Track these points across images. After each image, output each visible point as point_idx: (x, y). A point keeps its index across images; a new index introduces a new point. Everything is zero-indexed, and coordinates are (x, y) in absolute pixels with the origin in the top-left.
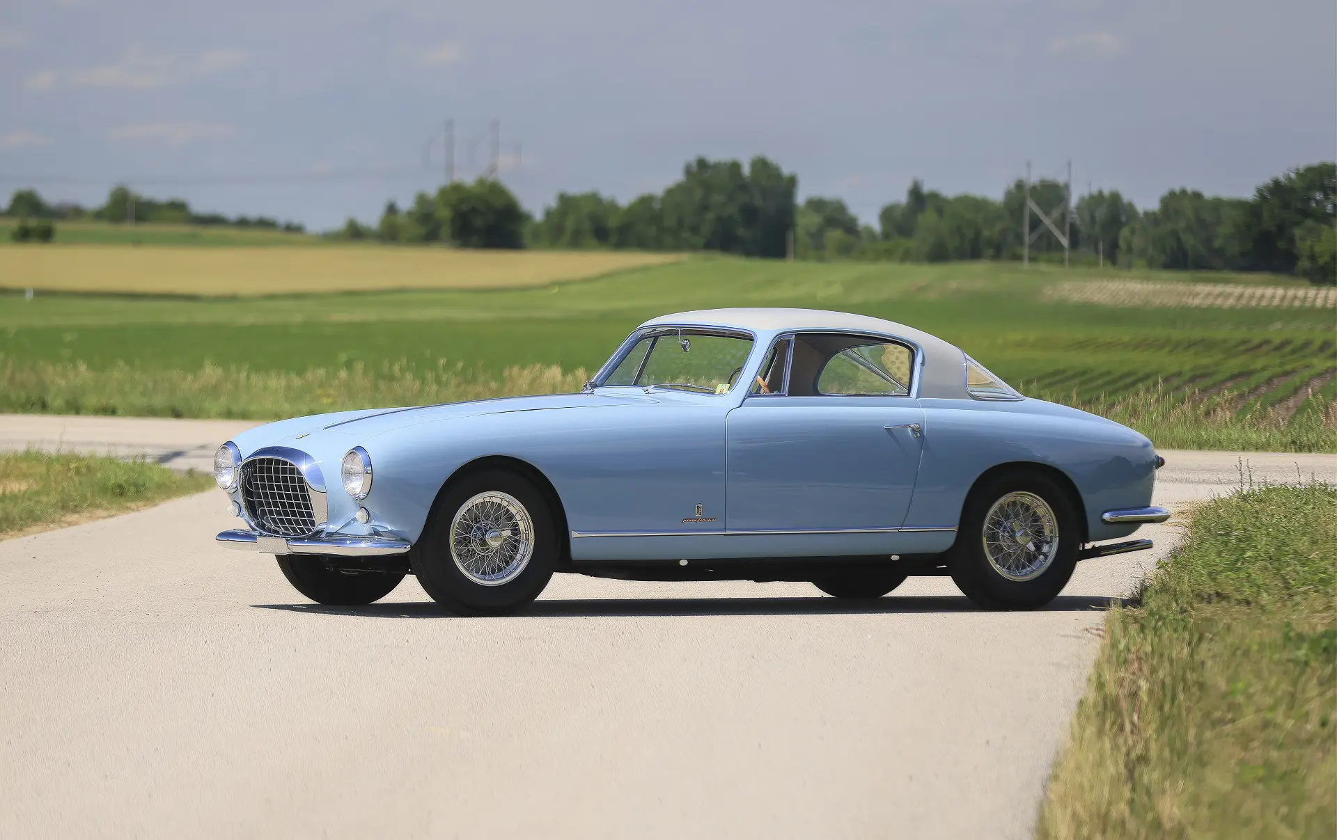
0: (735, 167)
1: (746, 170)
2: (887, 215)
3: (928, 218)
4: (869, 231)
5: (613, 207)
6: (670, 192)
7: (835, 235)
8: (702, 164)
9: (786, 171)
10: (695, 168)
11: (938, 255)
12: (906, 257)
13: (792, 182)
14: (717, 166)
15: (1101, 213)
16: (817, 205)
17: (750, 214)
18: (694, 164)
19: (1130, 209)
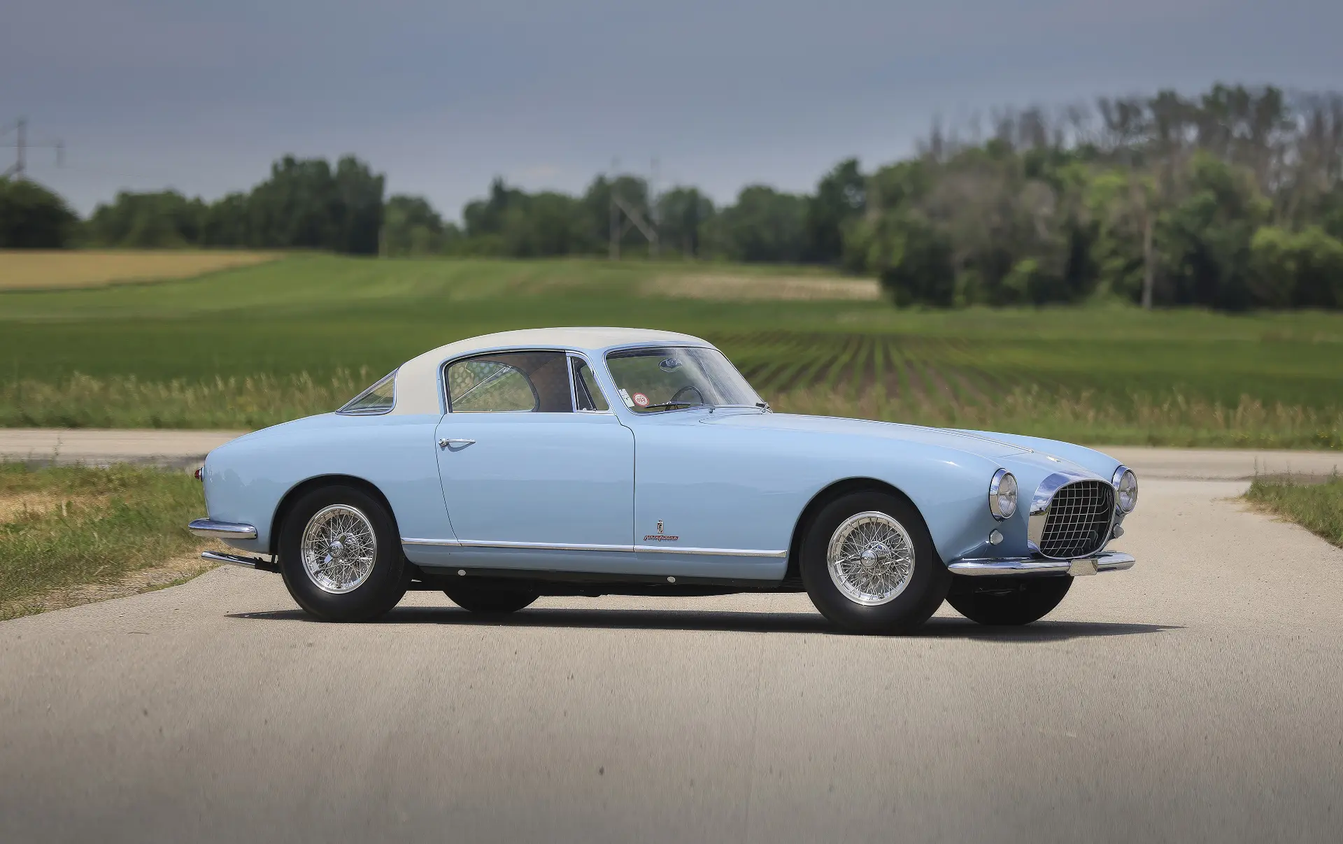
0: (322, 166)
1: (334, 167)
2: (471, 211)
3: (514, 216)
4: (452, 228)
5: (198, 205)
6: (258, 191)
7: (420, 232)
8: (289, 162)
9: (375, 170)
10: (281, 168)
11: (524, 251)
12: (494, 252)
13: (380, 181)
14: (303, 165)
15: (680, 208)
16: (401, 202)
17: (337, 210)
18: (281, 162)
19: (708, 204)
